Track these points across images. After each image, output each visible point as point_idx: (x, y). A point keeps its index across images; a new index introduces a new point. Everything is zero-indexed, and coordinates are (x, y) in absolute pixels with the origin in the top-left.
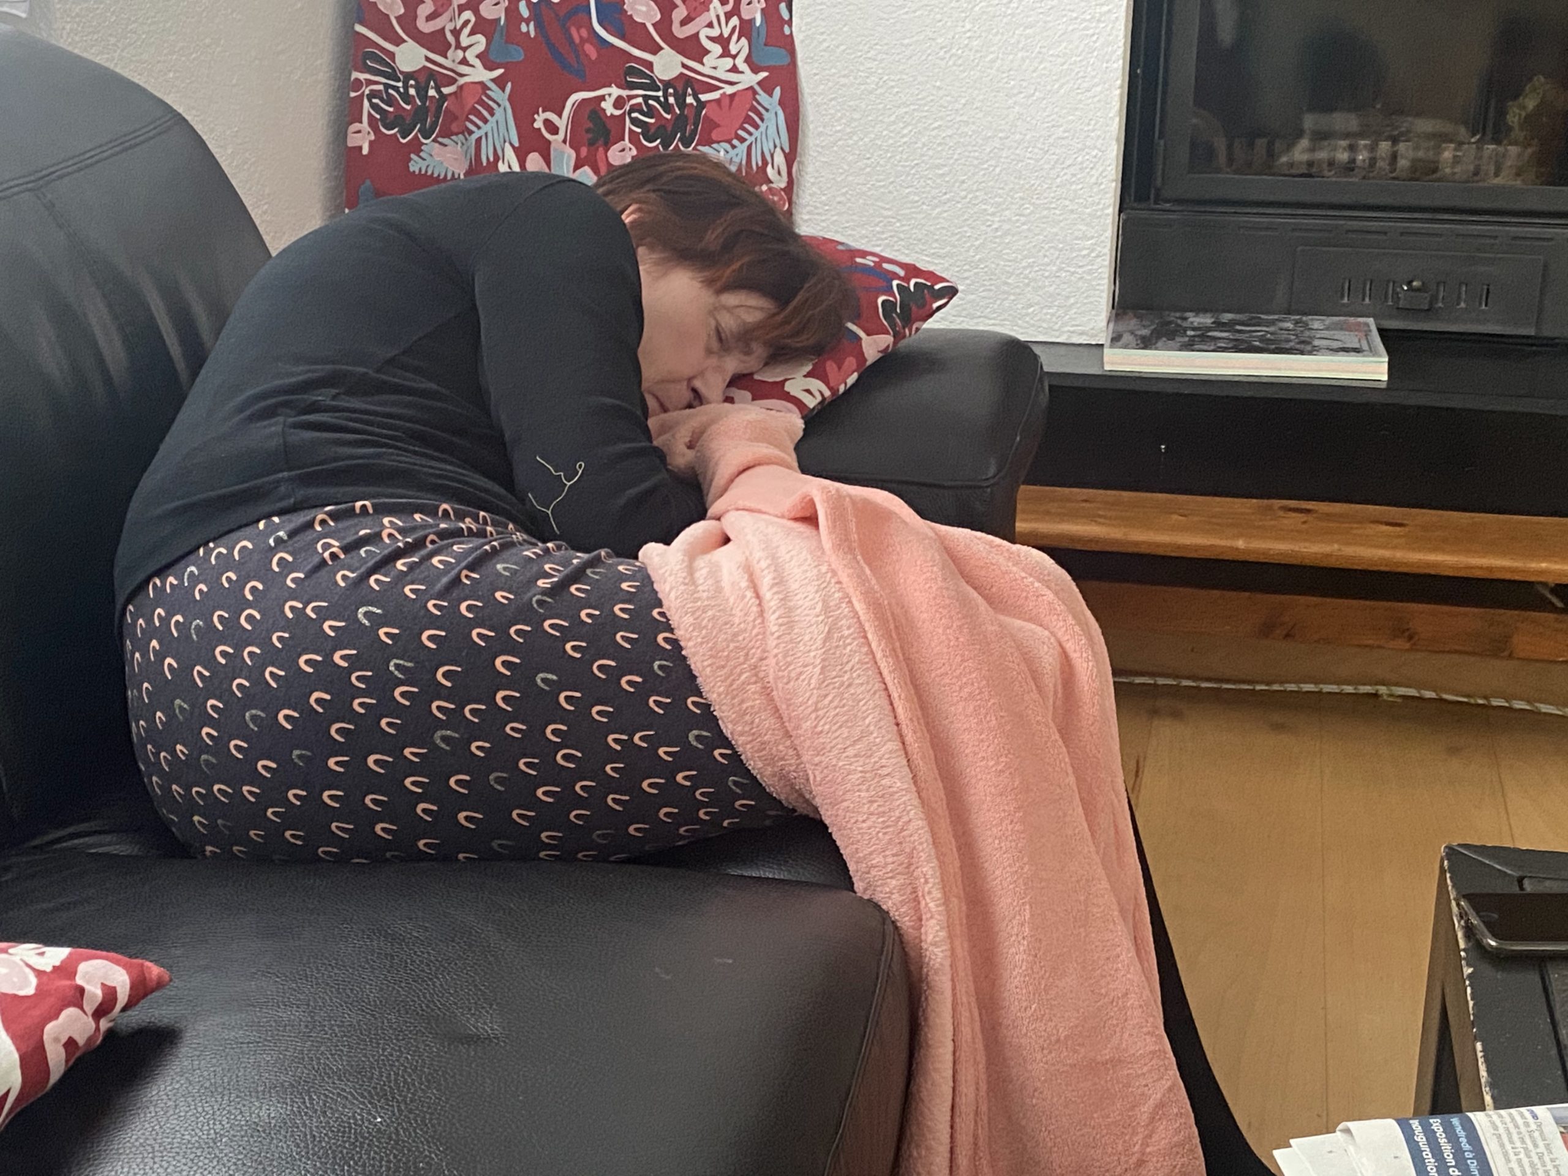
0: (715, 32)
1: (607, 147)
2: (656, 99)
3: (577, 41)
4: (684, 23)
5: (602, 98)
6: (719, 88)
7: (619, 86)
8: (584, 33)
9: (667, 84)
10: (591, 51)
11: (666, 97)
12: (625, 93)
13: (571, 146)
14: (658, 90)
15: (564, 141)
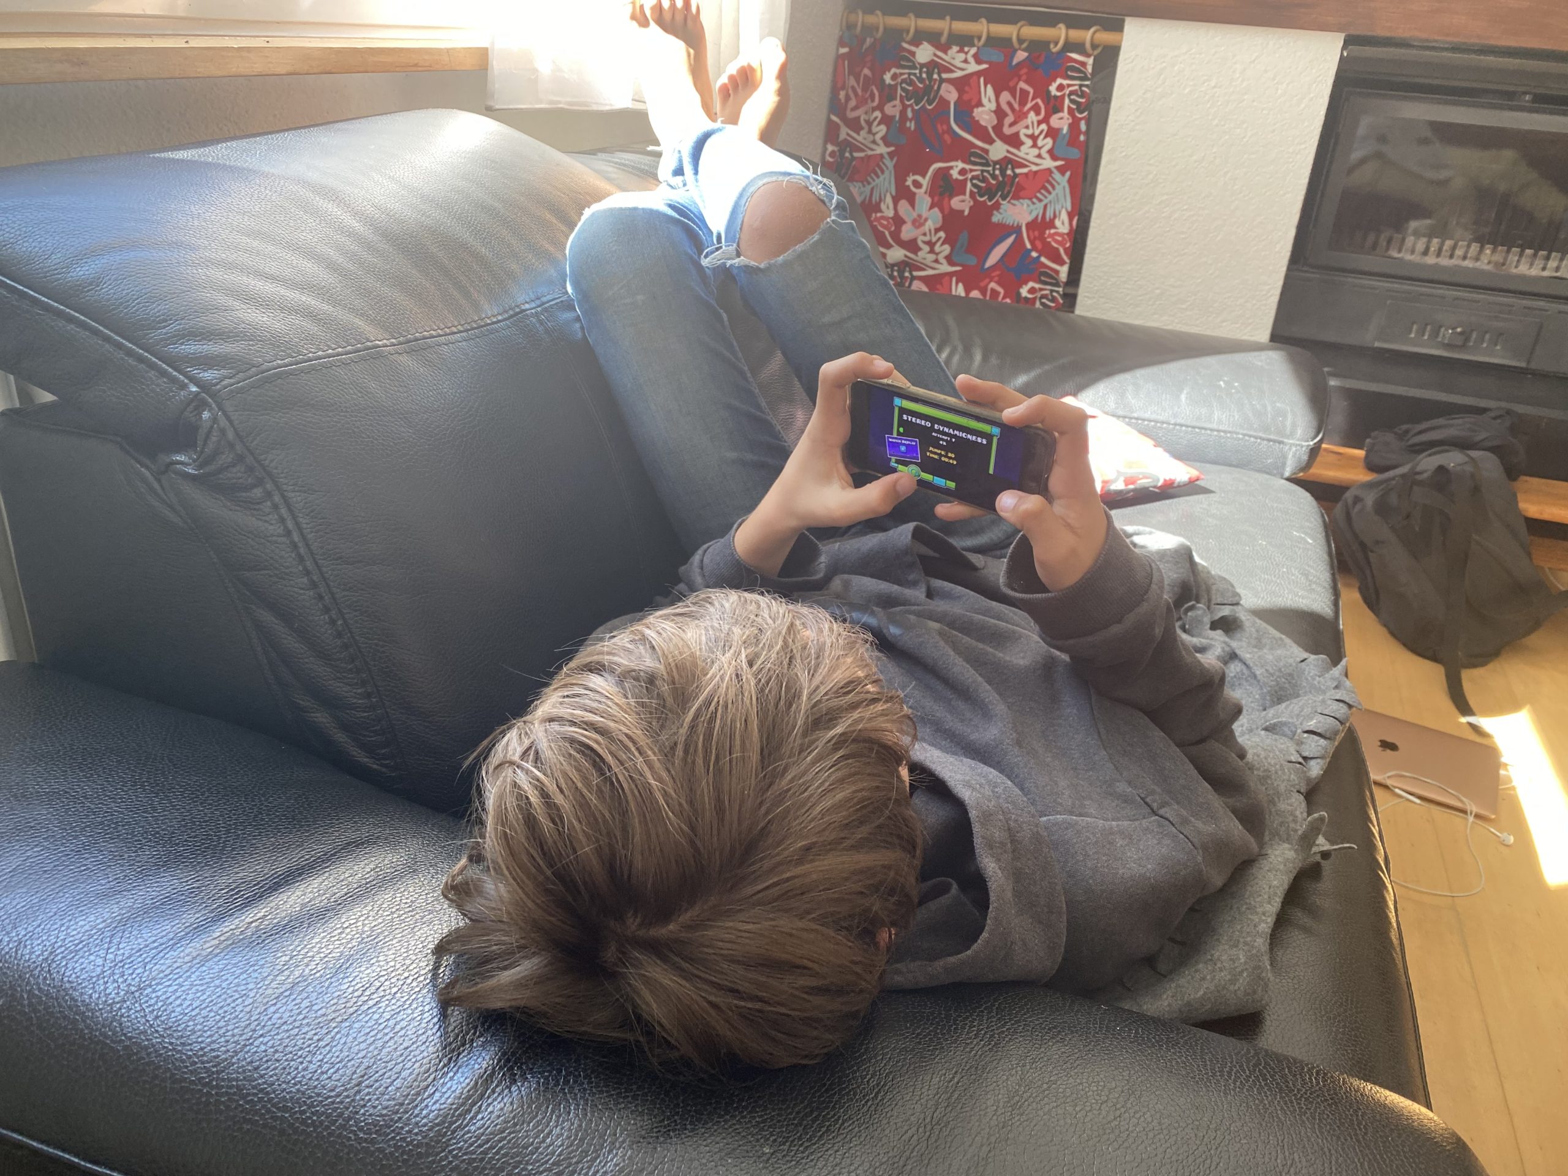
0: (1030, 132)
1: (951, 197)
2: (988, 172)
3: (940, 131)
4: (1011, 125)
5: (951, 168)
6: (1026, 166)
7: (964, 161)
8: (945, 127)
9: (996, 163)
10: (947, 137)
11: (994, 169)
12: (968, 167)
13: (930, 196)
14: (989, 165)
15: (926, 193)
